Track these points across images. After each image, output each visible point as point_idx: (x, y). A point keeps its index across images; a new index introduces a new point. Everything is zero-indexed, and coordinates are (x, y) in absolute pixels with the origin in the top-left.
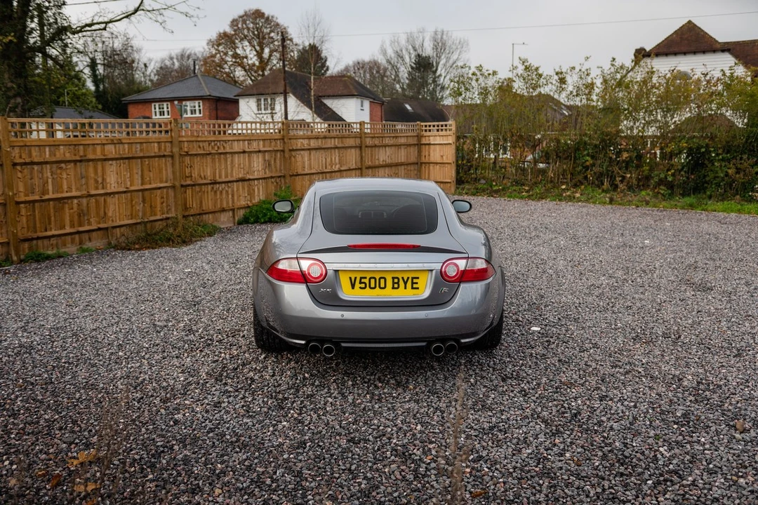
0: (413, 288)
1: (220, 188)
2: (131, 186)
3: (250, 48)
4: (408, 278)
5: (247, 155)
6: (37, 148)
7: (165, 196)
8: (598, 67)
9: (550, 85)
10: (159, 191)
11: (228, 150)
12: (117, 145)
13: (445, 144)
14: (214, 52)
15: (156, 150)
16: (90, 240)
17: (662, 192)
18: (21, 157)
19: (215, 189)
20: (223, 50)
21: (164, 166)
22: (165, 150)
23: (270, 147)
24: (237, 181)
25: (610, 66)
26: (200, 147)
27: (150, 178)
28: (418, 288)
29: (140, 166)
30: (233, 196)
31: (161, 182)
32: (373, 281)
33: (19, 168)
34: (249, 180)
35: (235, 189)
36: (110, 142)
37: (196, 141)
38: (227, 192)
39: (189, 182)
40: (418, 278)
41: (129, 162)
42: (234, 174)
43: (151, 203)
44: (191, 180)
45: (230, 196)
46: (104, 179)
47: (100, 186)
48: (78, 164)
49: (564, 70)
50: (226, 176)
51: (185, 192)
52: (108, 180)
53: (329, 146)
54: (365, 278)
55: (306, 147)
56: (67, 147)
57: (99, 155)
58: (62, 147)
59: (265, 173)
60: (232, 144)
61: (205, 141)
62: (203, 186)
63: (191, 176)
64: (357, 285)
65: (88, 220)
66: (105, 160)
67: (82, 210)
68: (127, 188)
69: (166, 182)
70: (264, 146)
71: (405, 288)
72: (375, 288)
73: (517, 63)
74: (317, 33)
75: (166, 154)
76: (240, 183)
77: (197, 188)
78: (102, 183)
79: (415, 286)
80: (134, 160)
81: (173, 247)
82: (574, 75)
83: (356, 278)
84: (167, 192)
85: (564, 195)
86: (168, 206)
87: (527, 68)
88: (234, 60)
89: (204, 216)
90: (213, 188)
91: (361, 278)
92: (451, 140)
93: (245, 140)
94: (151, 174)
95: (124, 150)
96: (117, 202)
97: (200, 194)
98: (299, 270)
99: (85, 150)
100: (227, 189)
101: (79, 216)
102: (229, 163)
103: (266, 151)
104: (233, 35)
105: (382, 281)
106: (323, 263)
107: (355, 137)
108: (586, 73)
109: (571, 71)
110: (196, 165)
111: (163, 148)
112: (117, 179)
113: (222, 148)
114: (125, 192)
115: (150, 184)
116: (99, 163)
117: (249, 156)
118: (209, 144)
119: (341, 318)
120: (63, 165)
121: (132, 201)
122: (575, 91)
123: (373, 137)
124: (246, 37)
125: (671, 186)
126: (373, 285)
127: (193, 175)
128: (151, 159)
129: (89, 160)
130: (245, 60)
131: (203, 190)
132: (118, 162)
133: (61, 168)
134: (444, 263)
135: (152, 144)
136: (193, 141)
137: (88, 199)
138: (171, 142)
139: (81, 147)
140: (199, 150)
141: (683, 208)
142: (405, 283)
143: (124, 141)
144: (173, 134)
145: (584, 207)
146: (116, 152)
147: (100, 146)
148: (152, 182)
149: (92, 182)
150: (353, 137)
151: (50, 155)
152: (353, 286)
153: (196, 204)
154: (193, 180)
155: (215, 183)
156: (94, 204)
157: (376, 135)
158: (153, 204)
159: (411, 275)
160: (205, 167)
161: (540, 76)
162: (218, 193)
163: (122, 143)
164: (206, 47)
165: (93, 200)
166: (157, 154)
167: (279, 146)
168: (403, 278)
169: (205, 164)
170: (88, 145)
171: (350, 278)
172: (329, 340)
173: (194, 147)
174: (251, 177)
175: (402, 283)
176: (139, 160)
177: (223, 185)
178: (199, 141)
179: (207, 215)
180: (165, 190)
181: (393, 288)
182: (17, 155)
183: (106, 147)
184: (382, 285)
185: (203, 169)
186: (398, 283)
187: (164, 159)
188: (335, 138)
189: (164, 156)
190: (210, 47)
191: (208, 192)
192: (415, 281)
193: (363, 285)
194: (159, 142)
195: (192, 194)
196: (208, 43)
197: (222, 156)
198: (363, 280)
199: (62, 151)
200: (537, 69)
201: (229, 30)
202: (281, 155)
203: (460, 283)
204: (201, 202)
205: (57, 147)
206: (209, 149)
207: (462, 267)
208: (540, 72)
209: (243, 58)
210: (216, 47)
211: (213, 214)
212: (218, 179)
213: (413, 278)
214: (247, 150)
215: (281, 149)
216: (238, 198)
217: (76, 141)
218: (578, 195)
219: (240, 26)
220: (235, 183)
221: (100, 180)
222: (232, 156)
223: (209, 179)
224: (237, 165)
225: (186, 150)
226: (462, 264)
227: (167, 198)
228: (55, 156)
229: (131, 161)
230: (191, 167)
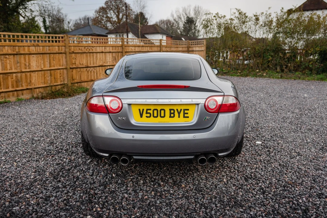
0: (184, 117)
1: (90, 70)
2: (44, 67)
3: (113, 14)
4: (181, 110)
5: (104, 54)
7: (62, 73)
8: (275, 13)
9: (251, 21)
10: (59, 71)
11: (94, 51)
12: (36, 47)
13: (201, 51)
14: (98, 15)
15: (57, 50)
16: (23, 94)
17: (307, 73)
19: (88, 70)
20: (102, 15)
21: (61, 58)
22: (62, 50)
23: (115, 50)
24: (99, 66)
25: (280, 12)
26: (80, 49)
28: (188, 117)
29: (48, 58)
30: (97, 74)
31: (60, 66)
32: (155, 112)
34: (105, 66)
35: (98, 70)
36: (32, 45)
37: (78, 46)
38: (94, 72)
39: (74, 66)
40: (188, 110)
41: (43, 56)
42: (98, 63)
43: (55, 77)
44: (75, 65)
45: (95, 74)
46: (29, 64)
47: (28, 67)
48: (15, 56)
49: (258, 14)
50: (93, 64)
51: (72, 71)
52: (32, 64)
53: (145, 50)
54: (150, 110)
55: (134, 51)
56: (9, 47)
57: (26, 51)
58: (6, 47)
59: (113, 63)
60: (96, 48)
61: (82, 46)
62: (82, 69)
63: (75, 64)
64: (144, 115)
65: (22, 84)
66: (30, 54)
67: (18, 79)
68: (42, 69)
69: (63, 66)
70: (112, 50)
71: (179, 117)
72: (157, 117)
73: (235, 11)
74: (141, 3)
75: (62, 52)
76: (101, 67)
77: (79, 70)
78: (28, 66)
79: (186, 115)
80: (45, 55)
81: (64, 98)
82: (263, 16)
83: (143, 110)
84: (63, 72)
85: (258, 74)
86: (63, 78)
87: (240, 13)
88: (106, 19)
89: (82, 83)
90: (87, 70)
91: (147, 110)
92: (203, 48)
93: (103, 46)
94: (55, 62)
95: (40, 49)
96: (37, 76)
97: (80, 72)
98: (103, 104)
99: (19, 49)
100: (94, 70)
101: (17, 82)
102: (95, 57)
103: (113, 52)
104: (106, 8)
105: (162, 112)
106: (120, 99)
107: (157, 47)
108: (269, 15)
109: (261, 14)
110: (78, 58)
111: (60, 49)
112: (37, 64)
113: (91, 50)
114: (41, 71)
115: (54, 67)
116: (27, 56)
117: (105, 54)
118: (85, 48)
119: (132, 138)
120: (7, 56)
121: (44, 75)
122: (263, 24)
123: (166, 47)
124: (112, 9)
125: (311, 70)
126: (155, 115)
127: (76, 63)
128: (54, 55)
129: (21, 54)
130: (111, 19)
131: (82, 70)
132: (37, 55)
133: (6, 58)
134: (207, 99)
135: (55, 47)
136: (76, 46)
137: (21, 74)
138: (65, 46)
139: (17, 47)
140: (79, 50)
141: (318, 80)
142: (179, 113)
143: (40, 45)
144: (66, 42)
145: (268, 80)
146: (36, 51)
147: (27, 47)
148: (55, 66)
149: (23, 65)
150: (156, 47)
152: (141, 116)
153: (78, 78)
154: (77, 65)
155: (88, 67)
156: (24, 76)
157: (168, 46)
158: (56, 77)
159: (183, 108)
160: (82, 59)
161: (247, 17)
162: (89, 72)
163: (39, 46)
164: (94, 13)
165: (24, 74)
166: (57, 52)
167: (120, 49)
168: (177, 110)
169: (82, 58)
170: (21, 46)
171: (139, 110)
172: (125, 154)
173: (77, 49)
174: (106, 65)
175: (176, 113)
176: (48, 55)
177: (92, 68)
178: (79, 46)
179: (84, 83)
180: (62, 70)
181: (170, 117)
183: (31, 48)
184: (162, 115)
185: (82, 60)
186: (174, 113)
187: (61, 55)
188: (147, 47)
189: (61, 53)
190: (96, 13)
191: (84, 71)
192: (186, 112)
193: (148, 115)
194: (58, 46)
195: (76, 73)
196: (95, 12)
197: (91, 54)
198: (149, 111)
199: (6, 49)
200: (245, 14)
201: (104, 6)
202: (121, 54)
203: (218, 113)
204: (81, 77)
205: (4, 47)
206: (84, 50)
207: (220, 103)
208: (247, 15)
209: (111, 18)
210: (99, 13)
211: (87, 83)
212: (89, 65)
213: (184, 110)
214: (104, 51)
215: (121, 51)
216: (99, 75)
217: (14, 44)
218: (265, 74)
219: (109, 4)
220: (98, 68)
221: (27, 64)
222: (96, 54)
223: (85, 65)
224: (99, 59)
225: (72, 50)
226: (219, 100)
227: (63, 74)
228: (3, 51)
229: (44, 55)
230: (75, 59)
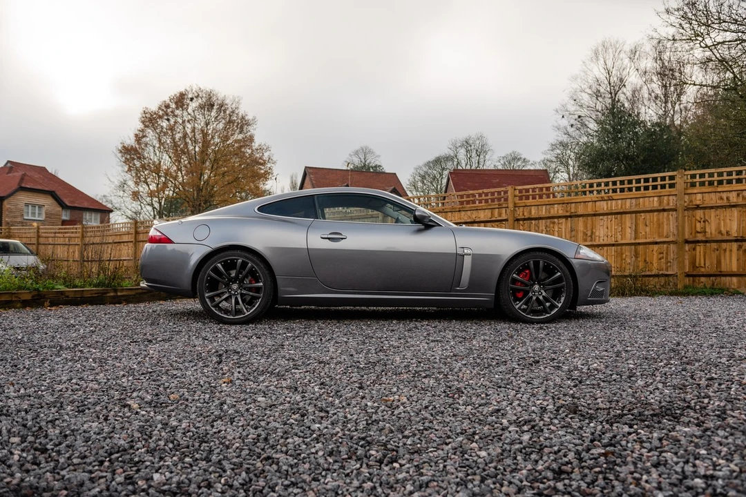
2: (622, 239)
6: (536, 207)
7: (665, 252)
10: (656, 247)
12: (609, 202)
15: (656, 204)
18: (523, 214)
21: (665, 220)
22: (668, 204)
26: (721, 198)
27: (646, 233)
29: (634, 220)
31: (659, 236)
33: (521, 222)
36: (601, 199)
39: (700, 237)
41: (621, 218)
43: (646, 258)
44: (705, 236)
46: (593, 233)
47: (590, 239)
48: (569, 219)
51: (694, 249)
52: (597, 234)
56: (561, 205)
57: (590, 211)
58: (556, 206)
62: (724, 244)
63: (705, 232)
66: (596, 215)
68: (617, 241)
69: (667, 237)
75: (668, 208)
77: (714, 245)
78: (591, 236)
80: (627, 215)
84: (668, 248)
86: (667, 262)
89: (723, 278)
90: (740, 246)
94: (648, 229)
95: (617, 206)
96: (605, 254)
97: (718, 252)
99: (576, 208)
110: (713, 218)
111: (665, 201)
112: (607, 232)
114: (613, 245)
115: (646, 238)
116: (589, 218)
118: (738, 195)
120: (556, 220)
121: (622, 254)
127: (708, 230)
128: (647, 214)
129: (579, 216)
131: (723, 248)
132: (609, 217)
133: (554, 223)
135: (651, 199)
138: (676, 195)
139: (573, 205)
140: (720, 201)
143: (617, 198)
146: (607, 208)
147: (591, 203)
148: (648, 236)
149: (581, 235)
151: (546, 212)
153: (711, 264)
154: (709, 235)
158: (648, 259)
160: (728, 221)
163: (615, 199)
166: (656, 209)
169: (728, 218)
170: (580, 202)
173: (711, 199)
176: (633, 215)
178: (719, 192)
179: (728, 278)
180: (665, 246)
182: (521, 214)
183: (597, 203)
185: (725, 223)
187: (665, 214)
189: (666, 210)
191: (731, 250)
194: (660, 196)
195: (705, 253)
199: (556, 209)
204: (719, 262)
211: (739, 278)
221: (589, 233)
223: (735, 235)
225: (698, 202)
227: (667, 253)
228: (550, 212)
229: (624, 215)
230: (704, 222)
